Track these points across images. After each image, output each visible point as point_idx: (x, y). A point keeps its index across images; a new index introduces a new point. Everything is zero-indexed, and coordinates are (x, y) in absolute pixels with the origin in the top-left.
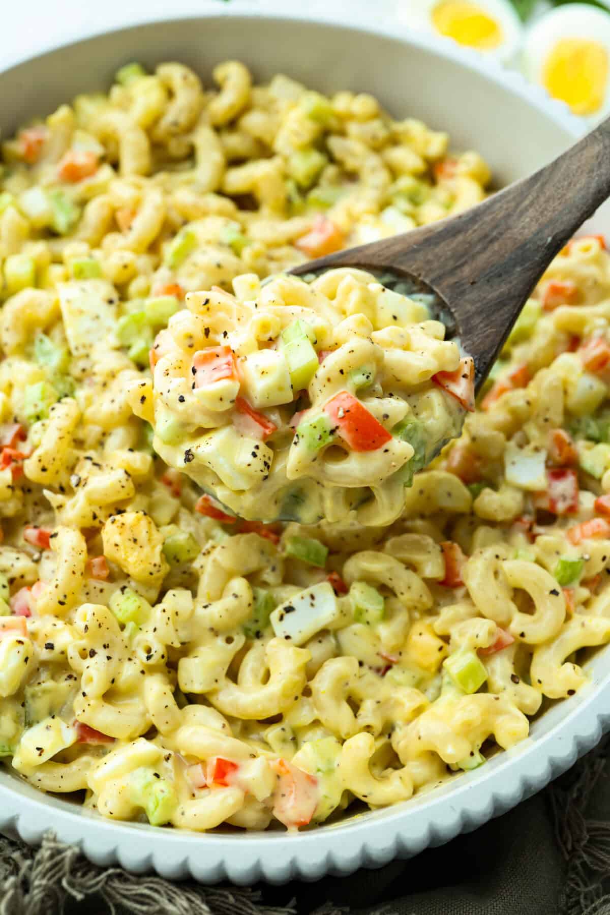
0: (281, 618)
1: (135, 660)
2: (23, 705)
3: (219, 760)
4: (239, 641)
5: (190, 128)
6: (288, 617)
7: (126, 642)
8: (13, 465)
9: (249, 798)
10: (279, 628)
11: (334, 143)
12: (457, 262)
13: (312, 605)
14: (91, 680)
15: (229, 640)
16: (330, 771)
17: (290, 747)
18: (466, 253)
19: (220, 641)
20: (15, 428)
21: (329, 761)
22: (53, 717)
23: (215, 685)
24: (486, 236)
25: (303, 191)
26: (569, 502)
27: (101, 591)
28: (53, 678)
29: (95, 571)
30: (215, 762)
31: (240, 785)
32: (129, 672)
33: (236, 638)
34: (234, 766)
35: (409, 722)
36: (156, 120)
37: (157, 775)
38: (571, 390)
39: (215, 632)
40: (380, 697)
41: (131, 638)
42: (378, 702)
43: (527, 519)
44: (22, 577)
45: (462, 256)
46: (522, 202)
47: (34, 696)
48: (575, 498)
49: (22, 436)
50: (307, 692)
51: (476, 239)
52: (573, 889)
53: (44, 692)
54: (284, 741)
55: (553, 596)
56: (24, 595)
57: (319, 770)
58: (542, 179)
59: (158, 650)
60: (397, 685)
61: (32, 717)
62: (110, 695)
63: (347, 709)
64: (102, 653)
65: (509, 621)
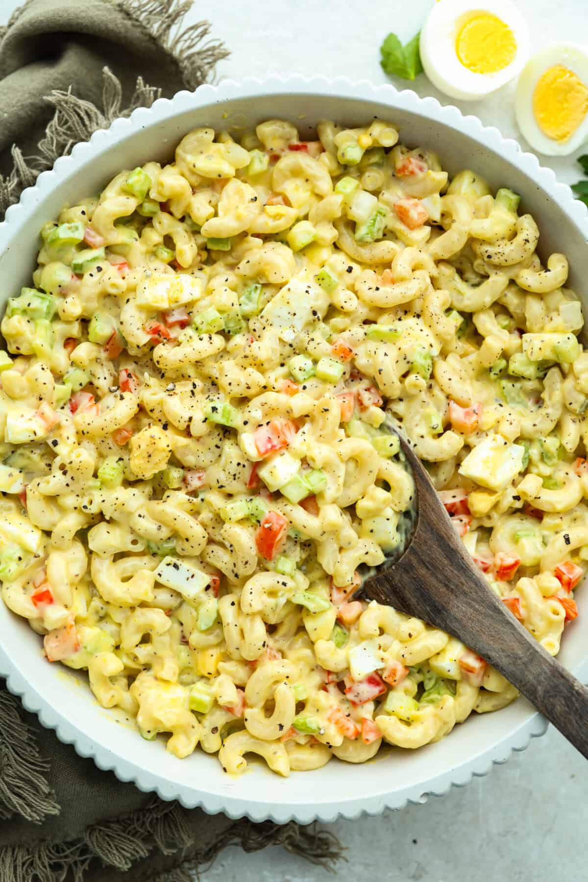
0: (168, 565)
1: (79, 499)
2: (13, 452)
3: (48, 592)
4: (139, 548)
5: (498, 267)
6: (171, 568)
7: (85, 487)
8: (156, 336)
9: (41, 619)
10: (162, 567)
11: (554, 373)
12: (428, 563)
13: (188, 579)
14: (48, 482)
15: (134, 542)
16: (91, 654)
17: (96, 618)
18: (436, 568)
19: (130, 538)
20: (185, 317)
21: (96, 649)
22: (20, 472)
23: (101, 554)
24: (449, 580)
25: (505, 374)
26: (356, 700)
27: (110, 448)
28: (43, 455)
29: (118, 438)
30: (45, 590)
31: (42, 612)
32: (70, 501)
33: (138, 545)
34: (51, 601)
35: (156, 678)
36: (483, 242)
37: (20, 559)
38: (440, 658)
39: (132, 531)
40: (160, 653)
41: (90, 488)
42: (155, 653)
43: (332, 677)
44: (97, 388)
45: (433, 566)
46: (477, 602)
47: (22, 455)
48: (363, 702)
49: (183, 325)
50: (132, 608)
51: (446, 573)
52: (133, 819)
53: (29, 458)
54: (97, 612)
55: (278, 727)
56: (85, 400)
57: (85, 648)
58: (495, 615)
59: (94, 509)
60: (176, 656)
61: (10, 461)
62: (52, 499)
63: (138, 638)
64: (67, 479)
65: (251, 707)
